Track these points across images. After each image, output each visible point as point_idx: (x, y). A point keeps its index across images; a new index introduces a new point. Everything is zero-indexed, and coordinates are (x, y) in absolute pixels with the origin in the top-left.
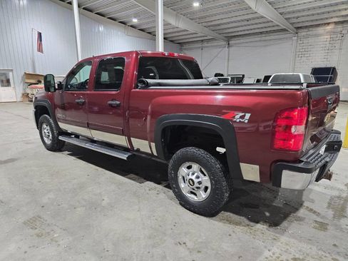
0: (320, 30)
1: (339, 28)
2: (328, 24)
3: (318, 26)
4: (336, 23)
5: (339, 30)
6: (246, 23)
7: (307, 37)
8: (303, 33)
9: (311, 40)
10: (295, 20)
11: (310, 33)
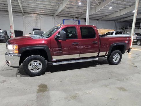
0: (32, 15)
1: (38, 16)
2: (35, 14)
3: (31, 13)
4: (37, 14)
5: (39, 16)
6: (3, 5)
7: (28, 17)
8: (26, 15)
9: (30, 18)
10: (25, 10)
11: (28, 15)
